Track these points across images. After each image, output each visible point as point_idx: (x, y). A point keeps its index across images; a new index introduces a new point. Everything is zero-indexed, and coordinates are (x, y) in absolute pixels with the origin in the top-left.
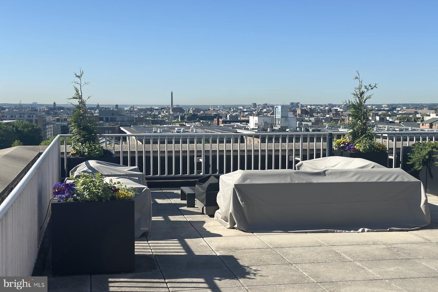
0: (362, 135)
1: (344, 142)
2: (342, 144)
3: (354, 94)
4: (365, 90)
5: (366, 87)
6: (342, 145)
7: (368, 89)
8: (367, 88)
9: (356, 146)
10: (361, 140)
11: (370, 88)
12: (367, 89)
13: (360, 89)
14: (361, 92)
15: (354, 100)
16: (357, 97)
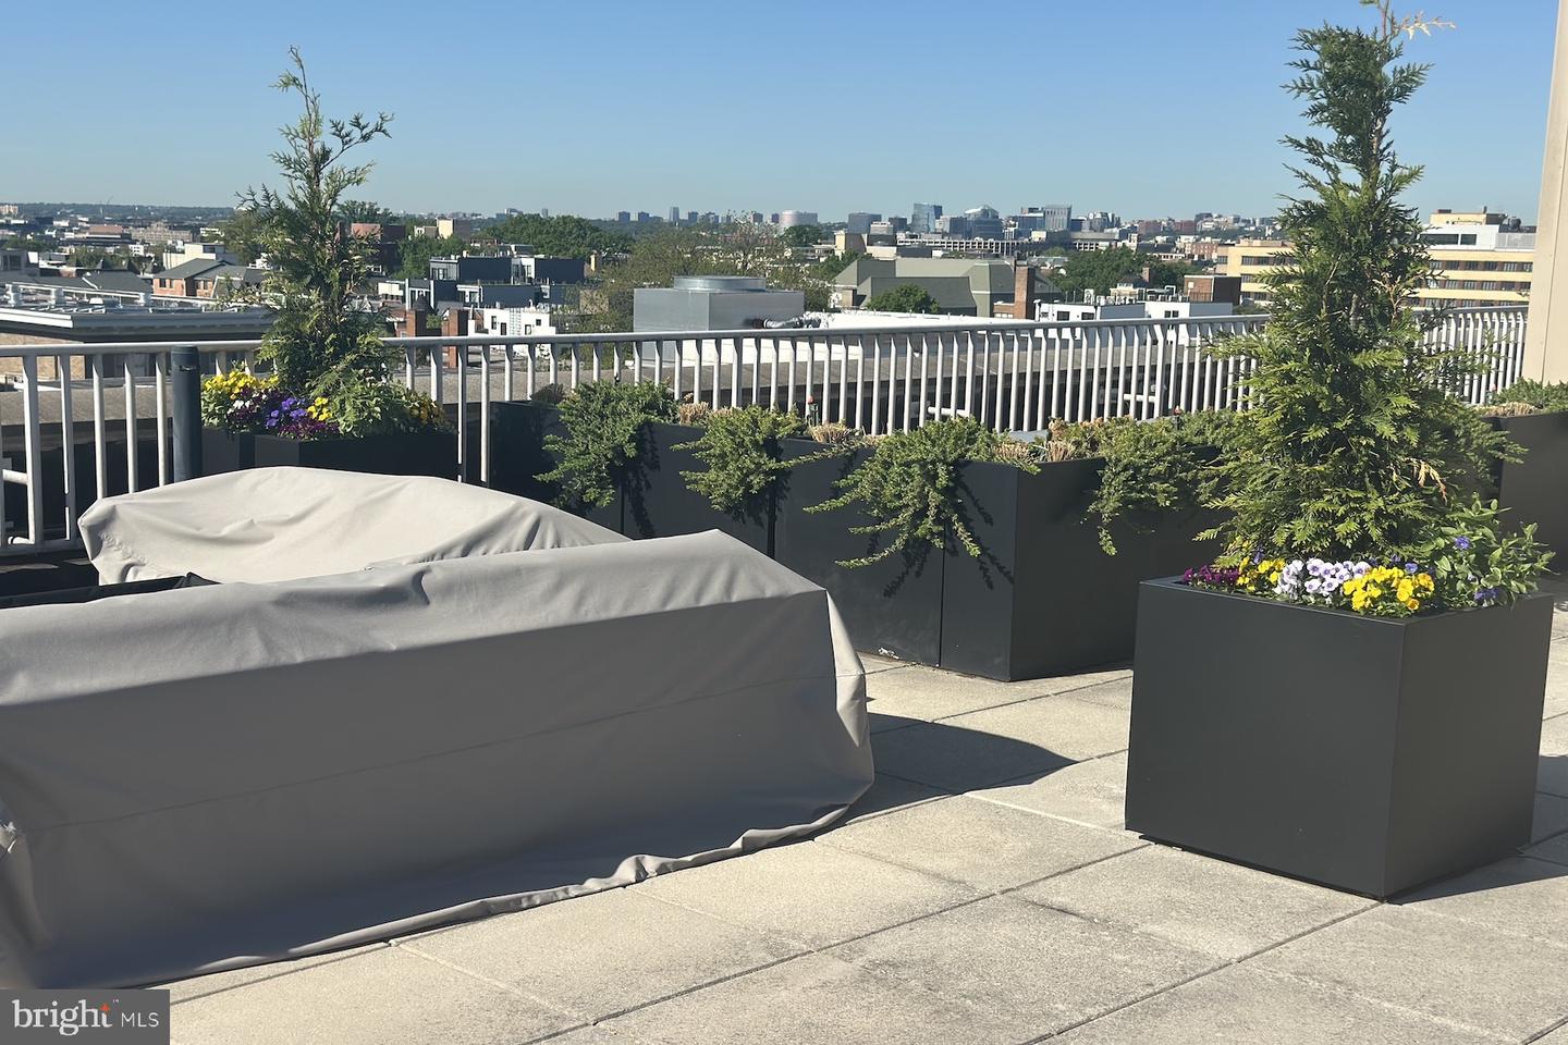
0: (336, 358)
1: (245, 387)
2: (239, 397)
3: (287, 162)
4: (334, 144)
5: (338, 130)
6: (238, 404)
7: (346, 140)
8: (343, 132)
9: (312, 409)
10: (338, 383)
11: (357, 134)
12: (342, 138)
13: (309, 135)
14: (317, 147)
15: (288, 190)
16: (298, 174)
